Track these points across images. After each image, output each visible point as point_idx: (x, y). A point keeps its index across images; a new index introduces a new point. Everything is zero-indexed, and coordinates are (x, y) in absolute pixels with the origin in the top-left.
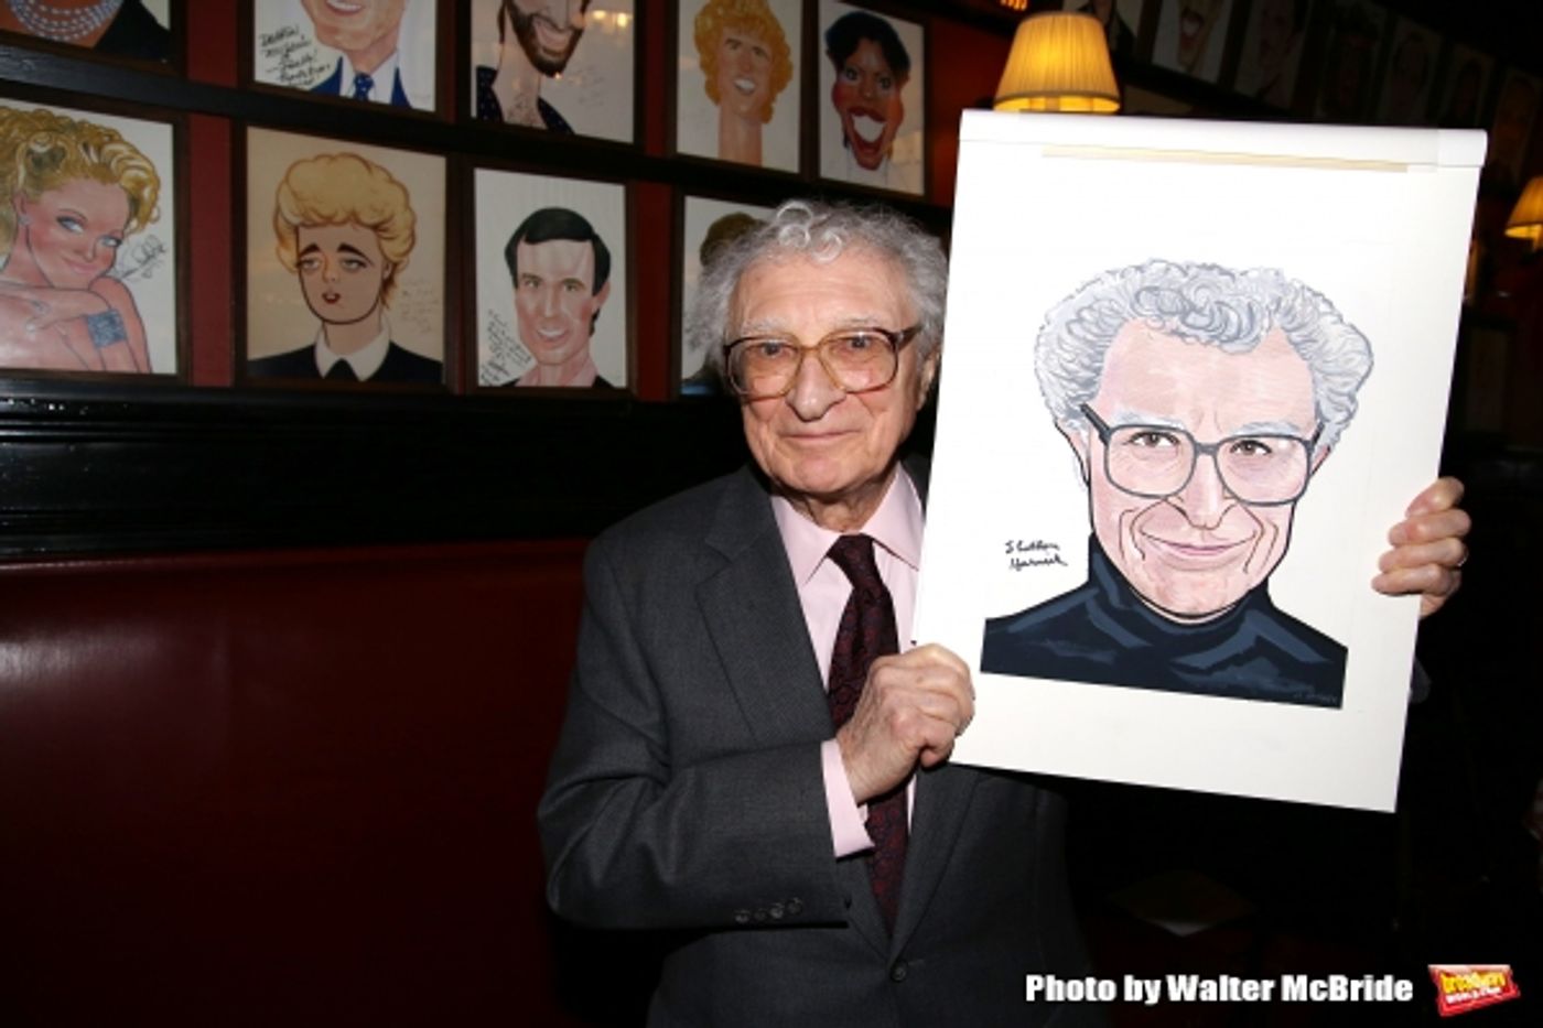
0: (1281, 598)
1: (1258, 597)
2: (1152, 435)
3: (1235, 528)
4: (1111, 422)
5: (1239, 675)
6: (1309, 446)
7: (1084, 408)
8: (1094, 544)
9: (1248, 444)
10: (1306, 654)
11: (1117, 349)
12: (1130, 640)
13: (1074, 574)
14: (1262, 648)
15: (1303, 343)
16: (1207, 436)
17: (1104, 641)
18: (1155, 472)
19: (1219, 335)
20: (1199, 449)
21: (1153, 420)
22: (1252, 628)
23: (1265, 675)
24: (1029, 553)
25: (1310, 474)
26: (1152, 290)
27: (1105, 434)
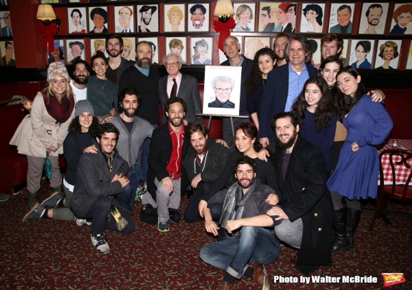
0: (230, 100)
1: (228, 100)
2: (220, 89)
3: (226, 95)
4: (217, 87)
5: (227, 106)
6: (231, 89)
7: (215, 88)
8: (216, 97)
9: (227, 89)
10: (232, 105)
11: (217, 82)
12: (219, 104)
13: (215, 99)
14: (229, 104)
15: (230, 81)
16: (224, 89)
17: (217, 104)
18: (220, 91)
19: (224, 81)
20: (223, 90)
21: (220, 88)
22: (228, 103)
23: (229, 106)
24: (211, 98)
25: (231, 91)
26: (219, 78)
27: (216, 89)
